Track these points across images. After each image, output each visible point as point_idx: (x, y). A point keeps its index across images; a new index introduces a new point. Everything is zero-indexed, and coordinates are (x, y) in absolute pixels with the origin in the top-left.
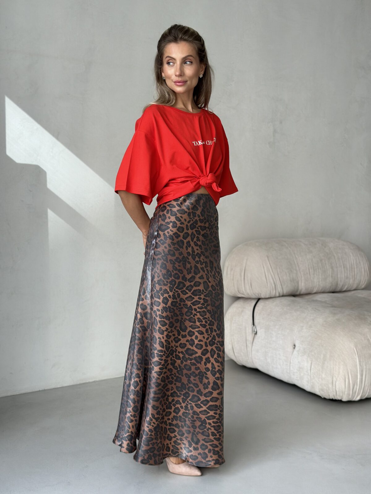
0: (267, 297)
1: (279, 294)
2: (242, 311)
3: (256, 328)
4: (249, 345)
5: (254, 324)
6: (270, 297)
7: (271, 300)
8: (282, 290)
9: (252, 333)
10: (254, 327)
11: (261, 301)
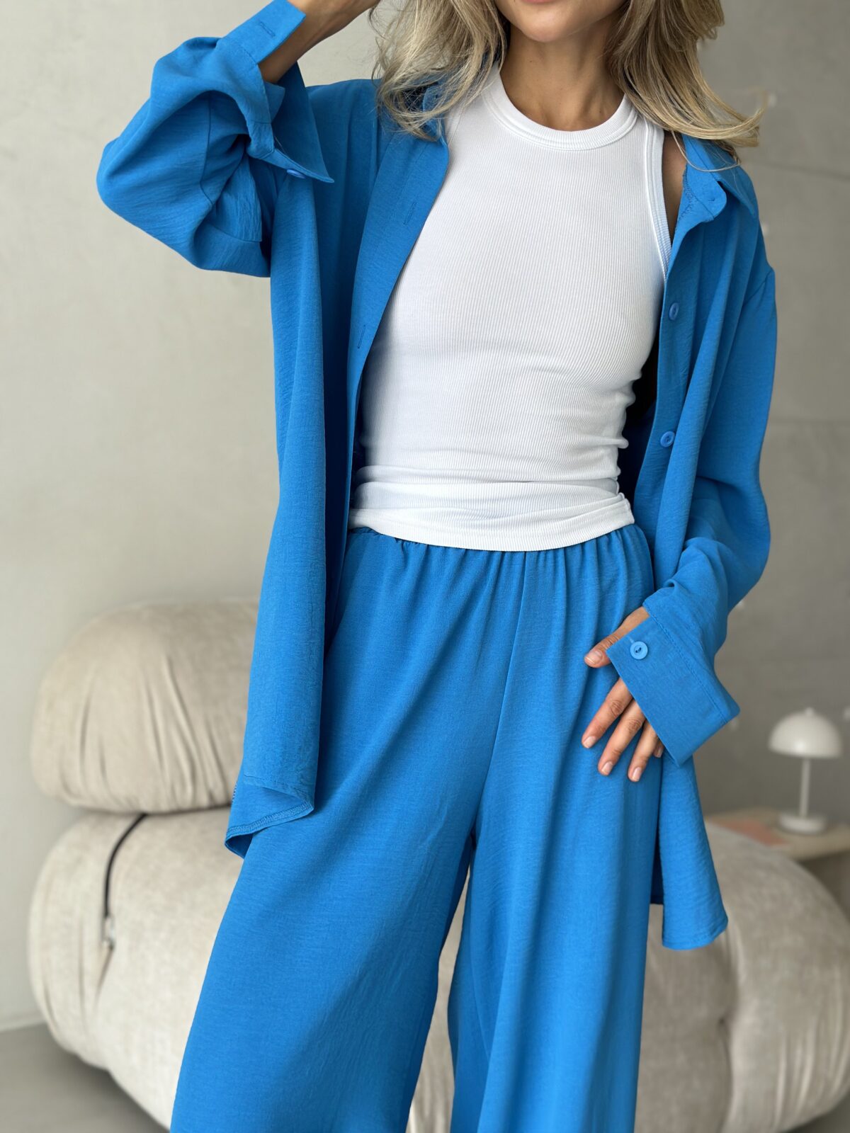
0: (165, 806)
1: (211, 796)
2: (79, 861)
3: (112, 926)
4: (90, 991)
5: (106, 912)
6: (173, 807)
7: (176, 823)
8: (220, 785)
9: (100, 946)
10: (108, 923)
11: (145, 824)
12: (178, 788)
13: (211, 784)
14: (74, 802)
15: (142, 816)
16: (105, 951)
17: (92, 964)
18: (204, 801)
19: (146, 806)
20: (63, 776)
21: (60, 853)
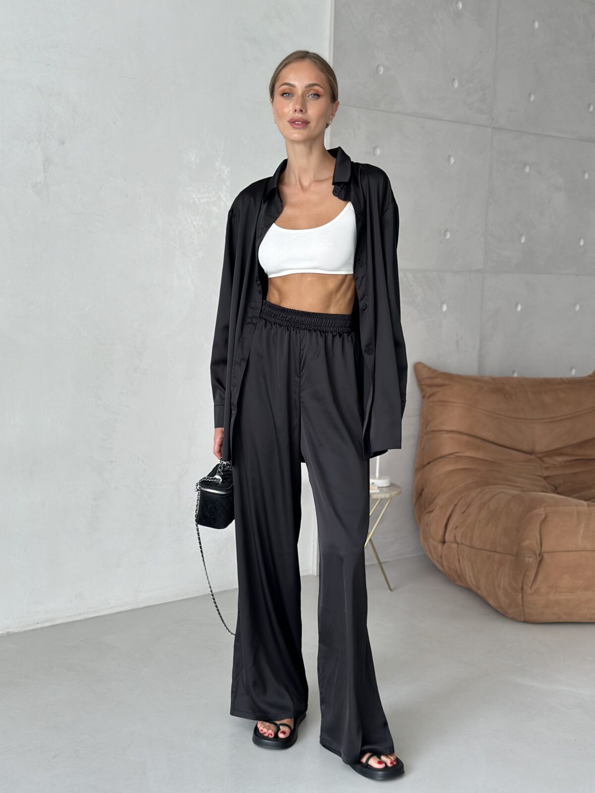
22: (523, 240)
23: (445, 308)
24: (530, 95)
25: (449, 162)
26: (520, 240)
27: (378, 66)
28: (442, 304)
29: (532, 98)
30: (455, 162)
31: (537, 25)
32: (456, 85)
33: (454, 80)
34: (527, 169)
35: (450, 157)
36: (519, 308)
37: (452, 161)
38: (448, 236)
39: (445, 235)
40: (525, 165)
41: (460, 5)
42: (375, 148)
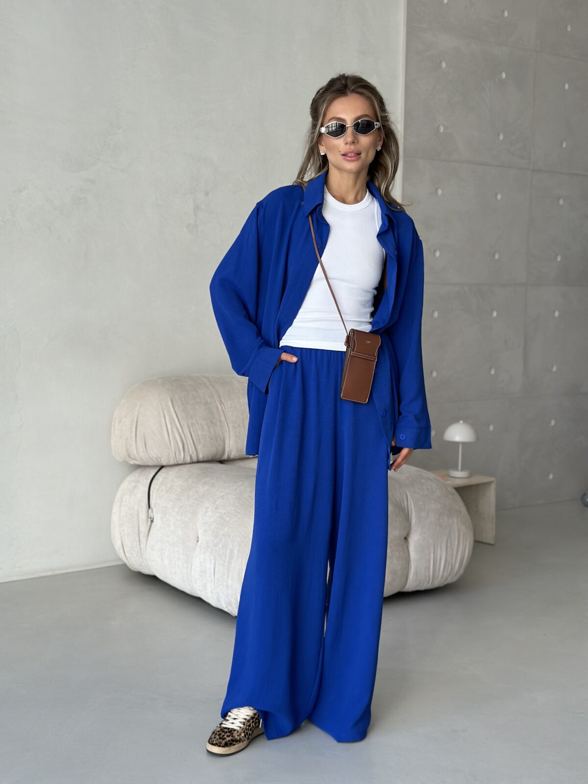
0: (172, 463)
1: (191, 458)
2: (135, 487)
3: (152, 512)
4: (143, 539)
5: (149, 507)
6: (176, 463)
8: (195, 452)
9: (147, 520)
10: (150, 511)
11: (163, 470)
12: (177, 454)
13: (191, 453)
14: (132, 462)
15: (162, 467)
16: (149, 522)
17: (144, 528)
18: (188, 460)
19: (164, 463)
20: (127, 451)
21: (126, 485)
22: (559, 259)
23: (495, 314)
24: (562, 143)
25: (496, 197)
26: (556, 259)
27: (439, 127)
28: (492, 311)
29: (564, 145)
30: (501, 198)
31: (567, 86)
32: (501, 137)
33: (499, 134)
34: (561, 202)
35: (496, 194)
36: (557, 314)
37: (499, 197)
38: (497, 257)
39: (494, 255)
40: (559, 199)
41: (504, 75)
42: (437, 190)
